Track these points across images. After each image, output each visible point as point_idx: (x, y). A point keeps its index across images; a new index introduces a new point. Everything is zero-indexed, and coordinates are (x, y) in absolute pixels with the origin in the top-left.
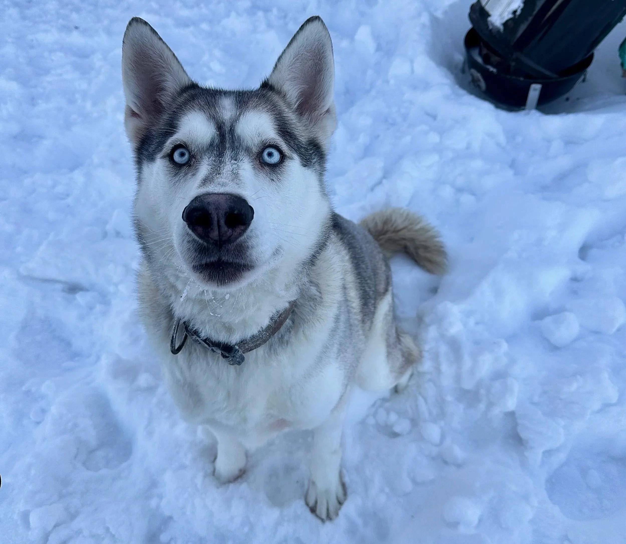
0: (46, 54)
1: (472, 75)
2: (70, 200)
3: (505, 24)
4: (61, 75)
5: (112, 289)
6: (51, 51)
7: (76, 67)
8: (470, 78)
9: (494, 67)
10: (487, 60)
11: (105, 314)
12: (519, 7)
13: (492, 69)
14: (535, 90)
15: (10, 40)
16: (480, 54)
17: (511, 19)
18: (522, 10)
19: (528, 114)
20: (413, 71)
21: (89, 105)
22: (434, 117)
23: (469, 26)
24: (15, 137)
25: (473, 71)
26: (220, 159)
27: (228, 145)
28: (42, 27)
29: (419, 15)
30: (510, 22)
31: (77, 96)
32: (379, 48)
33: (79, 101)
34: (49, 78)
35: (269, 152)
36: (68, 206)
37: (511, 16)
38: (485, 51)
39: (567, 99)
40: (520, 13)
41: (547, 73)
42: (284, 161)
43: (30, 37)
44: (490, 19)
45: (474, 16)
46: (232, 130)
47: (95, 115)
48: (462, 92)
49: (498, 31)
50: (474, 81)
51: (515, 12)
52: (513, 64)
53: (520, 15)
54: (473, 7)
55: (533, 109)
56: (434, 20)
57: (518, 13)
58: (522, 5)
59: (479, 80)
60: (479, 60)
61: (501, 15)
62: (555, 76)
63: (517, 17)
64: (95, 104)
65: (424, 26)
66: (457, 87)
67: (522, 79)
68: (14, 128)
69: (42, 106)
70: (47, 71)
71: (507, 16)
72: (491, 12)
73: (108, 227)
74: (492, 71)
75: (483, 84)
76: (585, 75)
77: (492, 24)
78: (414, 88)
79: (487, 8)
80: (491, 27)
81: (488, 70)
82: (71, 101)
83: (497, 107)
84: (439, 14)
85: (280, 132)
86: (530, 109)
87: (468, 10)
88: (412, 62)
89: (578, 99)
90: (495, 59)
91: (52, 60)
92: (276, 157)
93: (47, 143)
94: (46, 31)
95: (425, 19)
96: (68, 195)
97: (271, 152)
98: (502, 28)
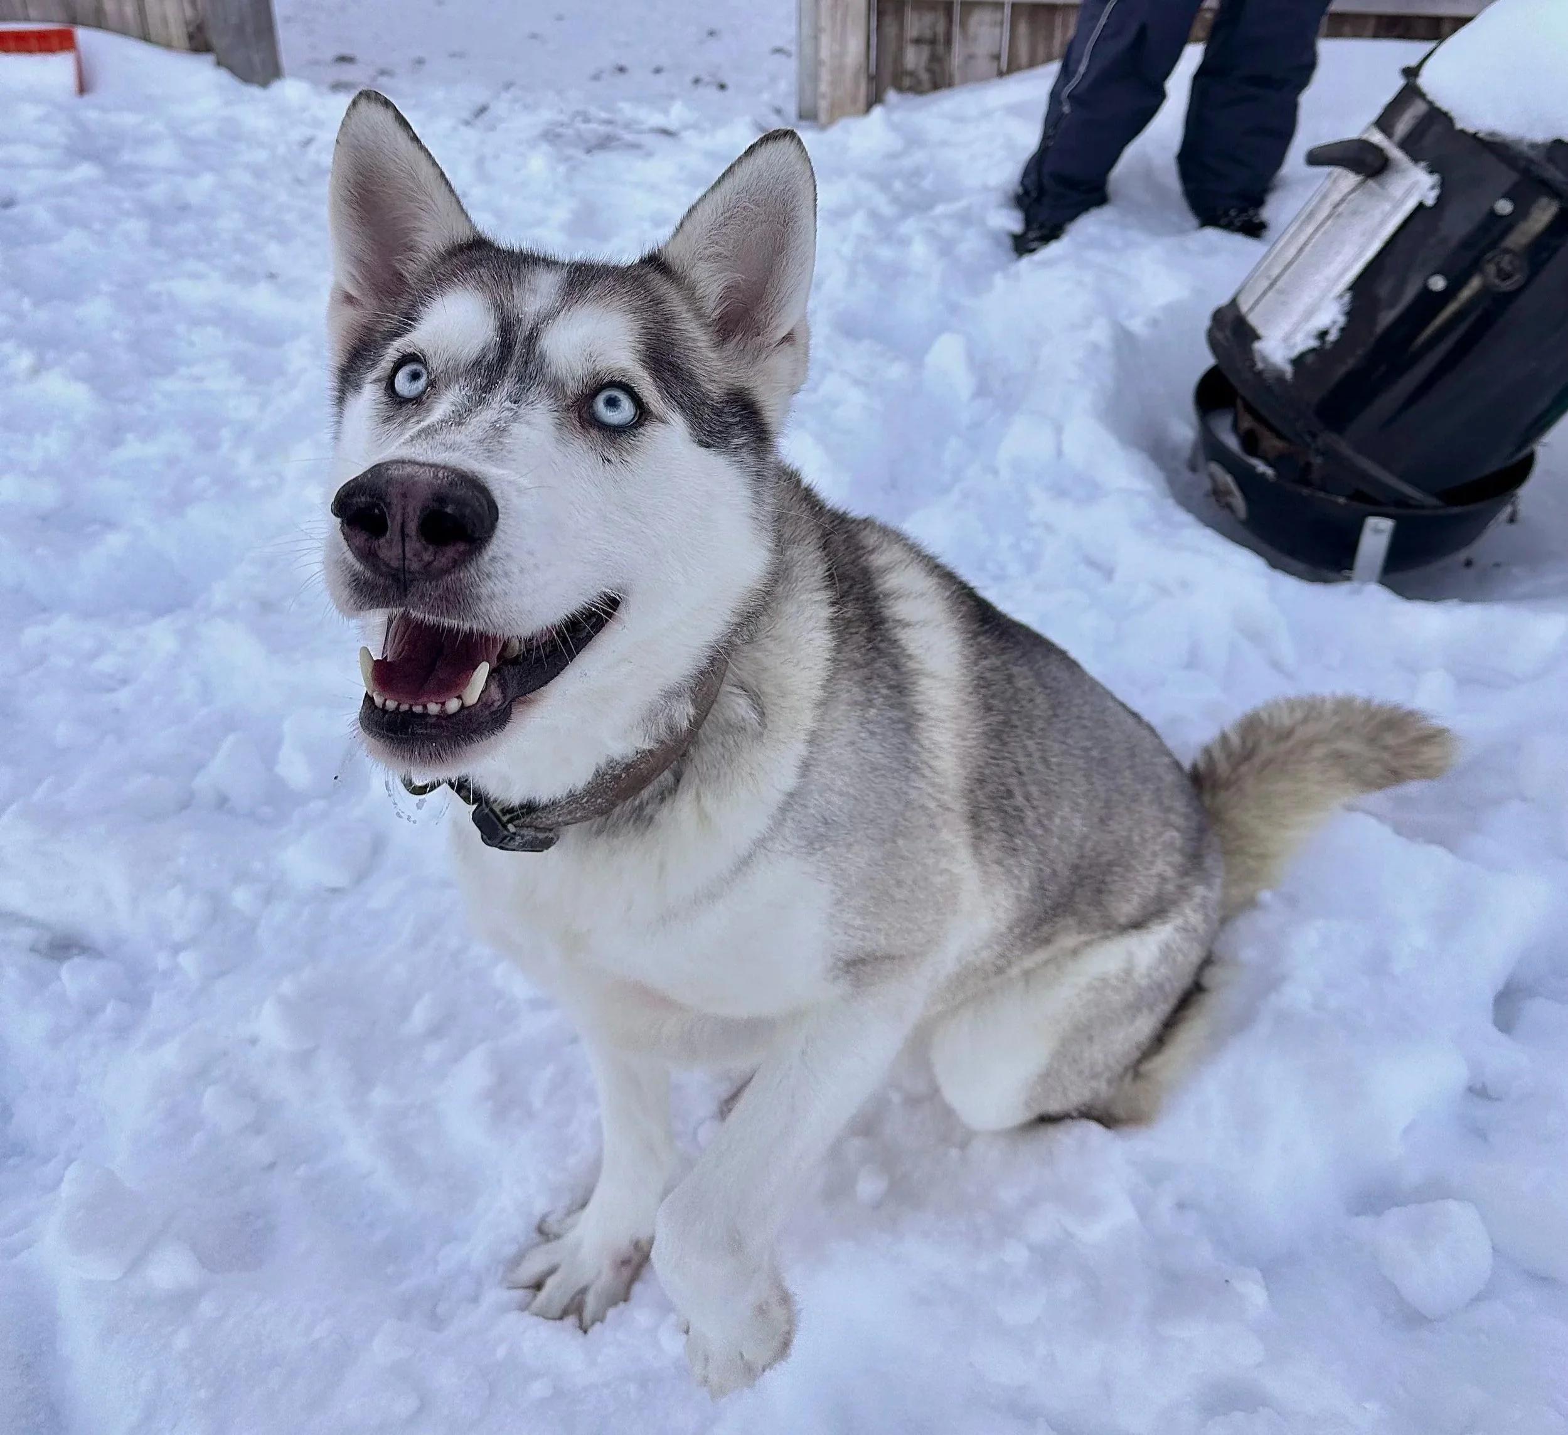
0: (181, 328)
1: (1212, 476)
2: (123, 697)
3: (1298, 362)
4: (199, 379)
5: (162, 960)
6: (197, 322)
7: (242, 365)
8: (1207, 485)
9: (1269, 463)
10: (1250, 443)
11: (122, 1032)
12: (1334, 322)
13: (1261, 467)
14: (1377, 531)
15: (104, 287)
16: (1235, 428)
17: (1313, 350)
18: (1342, 330)
19: (1358, 592)
20: (1059, 453)
21: (244, 459)
22: (1108, 573)
23: (1208, 361)
24: (44, 518)
25: (1215, 468)
26: (484, 395)
27: (512, 369)
28: (191, 265)
29: (1087, 323)
30: (1310, 359)
31: (225, 433)
32: (982, 391)
33: (225, 447)
34: (169, 385)
35: (610, 395)
36: (117, 711)
37: (1313, 343)
38: (1247, 423)
39: (1469, 563)
40: (1336, 339)
41: (1408, 490)
42: (641, 425)
43: (154, 287)
44: (1257, 345)
45: (1219, 336)
46: (532, 338)
47: (255, 483)
48: (1182, 516)
49: (1280, 378)
50: (1218, 493)
51: (1322, 335)
52: (1318, 461)
53: (1336, 343)
54: (1218, 317)
55: (1370, 580)
56: (1124, 340)
57: (1332, 337)
58: (1342, 320)
59: (1229, 493)
60: (1232, 442)
61: (1287, 339)
62: (1432, 501)
63: (1328, 346)
64: (261, 457)
65: (1095, 348)
66: (1170, 502)
67: (1341, 500)
68: (47, 495)
69: (132, 448)
70: (169, 367)
71: (1304, 342)
72: (1261, 331)
73: (201, 782)
74: (1263, 475)
75: (1238, 501)
76: (1513, 504)
77: (1264, 359)
78: (1060, 492)
79: (1253, 319)
80: (1260, 366)
81: (1253, 468)
82: (207, 446)
83: (1274, 565)
84: (1137, 326)
85: (647, 360)
86: (1364, 581)
87: (1206, 322)
88: (1059, 430)
89: (1497, 565)
90: (1271, 443)
91: (192, 344)
92: (625, 411)
93: (115, 541)
94: (196, 276)
95: (1100, 333)
96: (124, 682)
97: (616, 397)
98: (1288, 370)
